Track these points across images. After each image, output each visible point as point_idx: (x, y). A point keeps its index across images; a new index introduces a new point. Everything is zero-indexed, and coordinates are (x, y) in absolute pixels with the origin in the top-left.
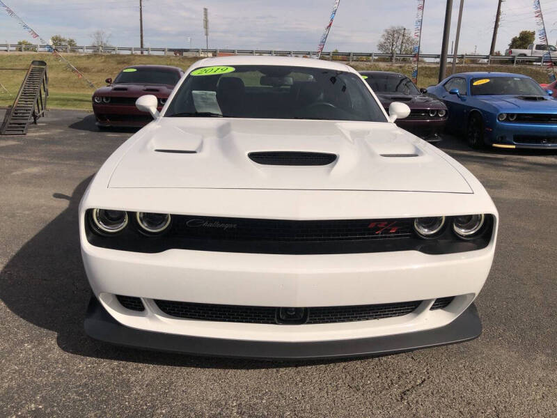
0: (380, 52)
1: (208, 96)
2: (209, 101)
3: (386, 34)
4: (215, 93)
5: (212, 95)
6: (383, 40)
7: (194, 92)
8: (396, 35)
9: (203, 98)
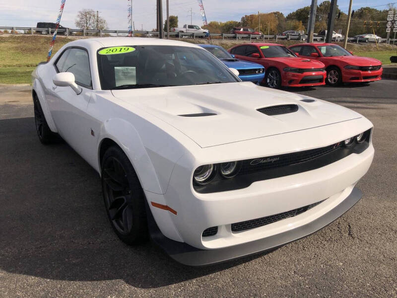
0: (78, 28)
1: (129, 71)
2: (129, 75)
3: (79, 14)
4: (135, 68)
5: (132, 69)
6: (78, 19)
7: (115, 68)
8: (88, 16)
9: (123, 73)
